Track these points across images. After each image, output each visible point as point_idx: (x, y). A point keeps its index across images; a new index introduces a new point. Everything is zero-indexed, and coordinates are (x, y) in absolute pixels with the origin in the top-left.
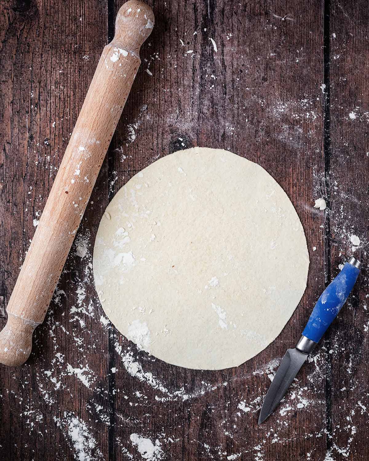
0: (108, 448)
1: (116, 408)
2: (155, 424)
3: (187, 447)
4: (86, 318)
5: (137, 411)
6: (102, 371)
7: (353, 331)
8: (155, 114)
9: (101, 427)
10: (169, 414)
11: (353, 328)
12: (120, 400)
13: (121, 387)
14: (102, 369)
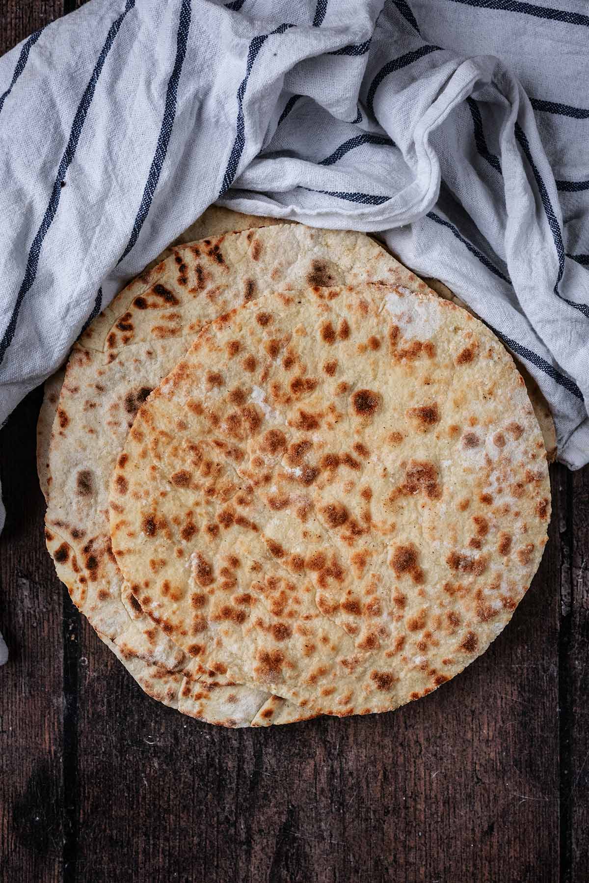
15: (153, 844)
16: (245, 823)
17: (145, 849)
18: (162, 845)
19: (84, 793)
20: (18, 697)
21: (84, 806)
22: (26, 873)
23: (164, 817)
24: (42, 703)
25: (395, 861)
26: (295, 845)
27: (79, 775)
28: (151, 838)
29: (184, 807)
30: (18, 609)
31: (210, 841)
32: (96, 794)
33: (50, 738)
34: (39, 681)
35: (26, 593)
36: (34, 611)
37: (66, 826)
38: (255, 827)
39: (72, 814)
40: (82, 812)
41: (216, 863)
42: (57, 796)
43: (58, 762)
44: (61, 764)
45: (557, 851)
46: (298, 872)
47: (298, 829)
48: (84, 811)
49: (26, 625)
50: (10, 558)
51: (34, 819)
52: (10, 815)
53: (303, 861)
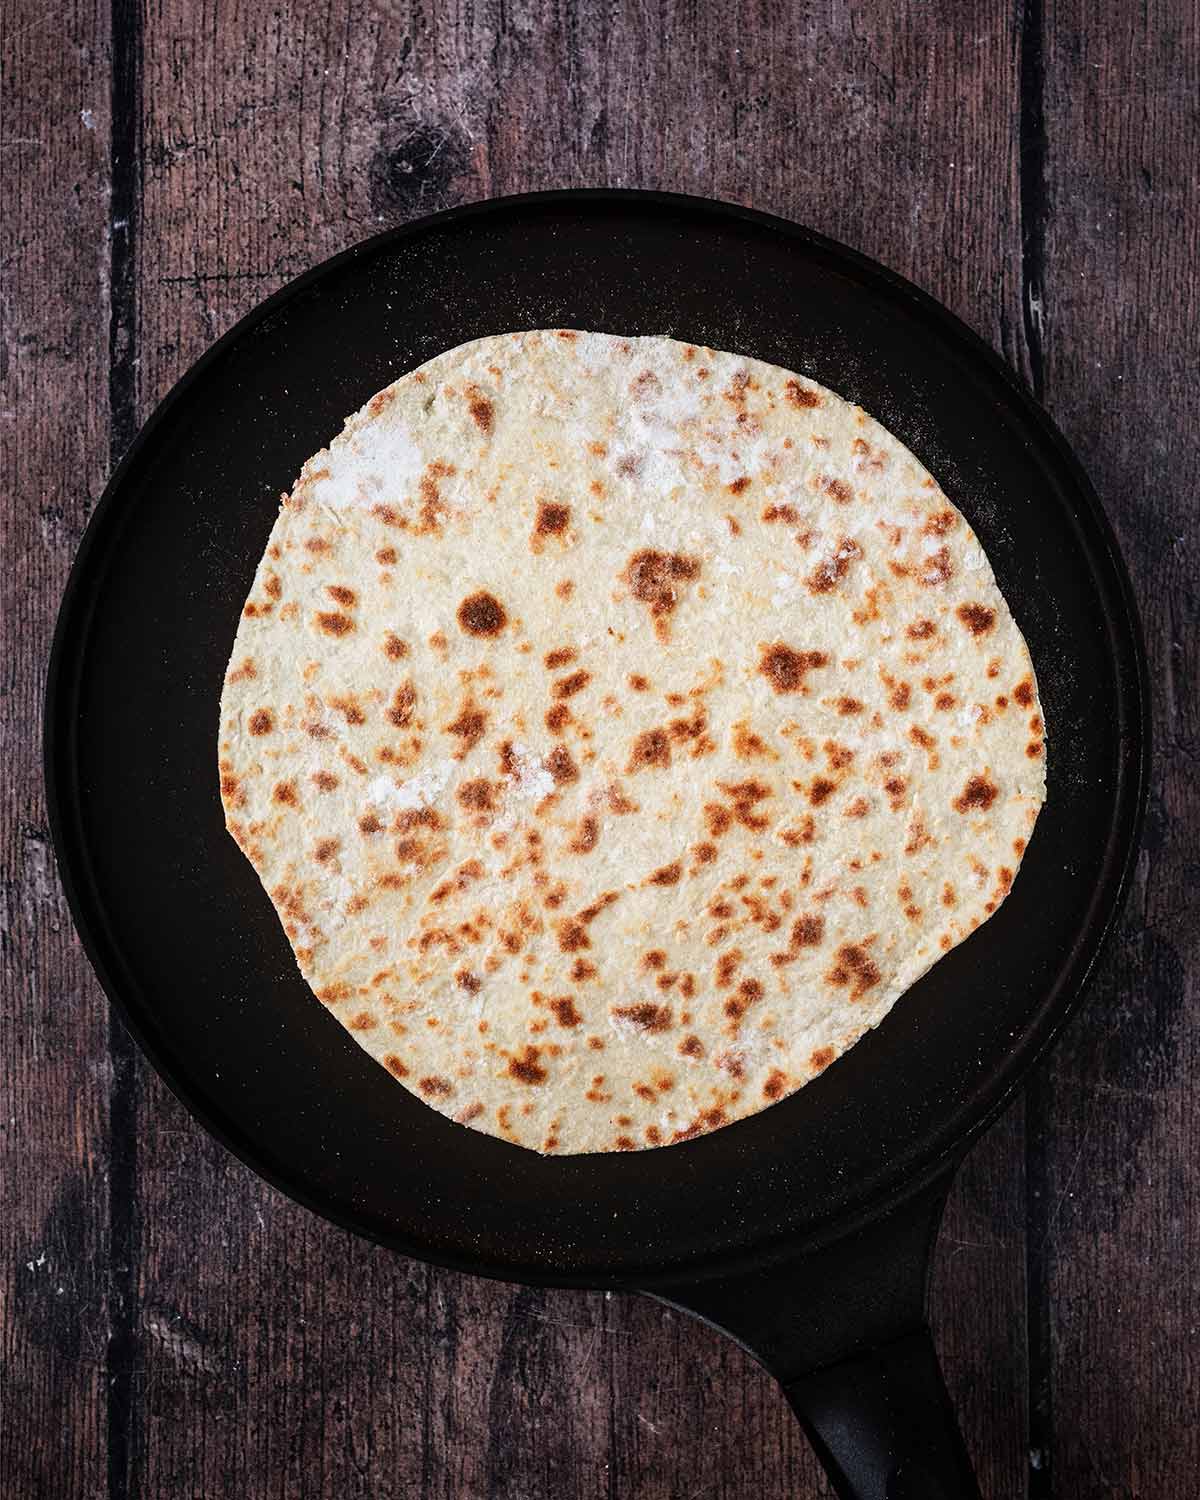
0: (104, 1467)
1: (142, 1295)
2: (307, 1359)
3: (444, 1450)
4: (10, 911)
5: (230, 1304)
6: (80, 1135)
7: (1140, 947)
8: (309, 37)
9: (74, 1379)
10: (365, 1315)
11: (1140, 935)
12: (158, 1259)
13: (163, 1203)
14: (79, 1129)
15: (275, 1340)
16: (445, 1297)
17: (259, 1346)
18: (290, 1341)
19: (148, 1242)
20: (25, 1062)
21: (146, 1266)
22: (37, 1395)
23: (294, 1287)
24: (69, 1074)
25: (723, 1366)
26: (539, 1337)
27: (138, 1205)
28: (270, 1327)
29: (333, 1268)
30: (24, 897)
31: (380, 1332)
32: (169, 1242)
33: (85, 1137)
34: (65, 1034)
35: (40, 868)
36: (56, 902)
37: (112, 1305)
38: (463, 1303)
39: (124, 1282)
40: (142, 1277)
41: (391, 1373)
42: (98, 1246)
43: (100, 1182)
44: (107, 1187)
45: (1023, 1344)
46: (543, 1387)
47: (544, 1306)
48: (146, 1276)
49: (41, 928)
50: (11, 803)
51: (55, 1291)
52: (12, 1283)
53: (553, 1368)
